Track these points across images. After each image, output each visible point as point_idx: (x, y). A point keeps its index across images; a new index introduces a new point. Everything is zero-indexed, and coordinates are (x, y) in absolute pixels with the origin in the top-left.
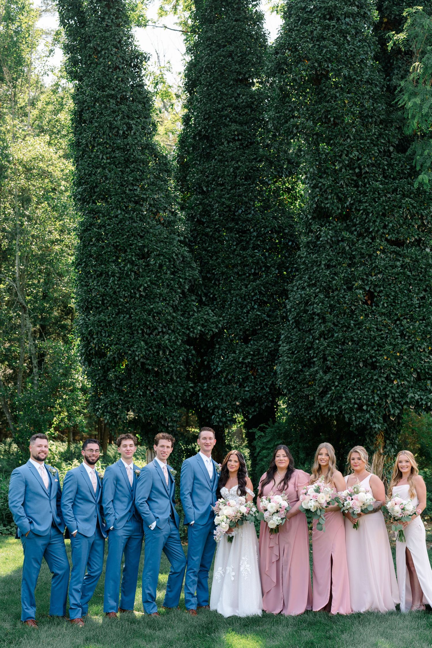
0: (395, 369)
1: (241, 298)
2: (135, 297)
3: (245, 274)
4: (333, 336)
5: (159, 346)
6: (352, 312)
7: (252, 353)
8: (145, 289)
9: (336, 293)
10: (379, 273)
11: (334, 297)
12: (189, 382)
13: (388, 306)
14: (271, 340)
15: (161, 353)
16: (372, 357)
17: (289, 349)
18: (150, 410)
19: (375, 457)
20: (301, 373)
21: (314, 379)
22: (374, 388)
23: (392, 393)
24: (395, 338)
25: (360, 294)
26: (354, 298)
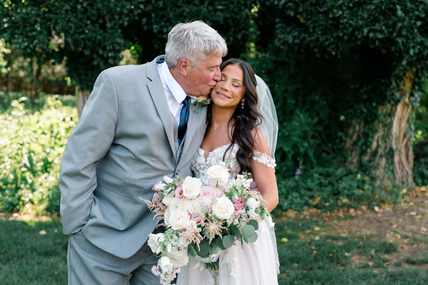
18: (83, 32)
19: (399, 108)
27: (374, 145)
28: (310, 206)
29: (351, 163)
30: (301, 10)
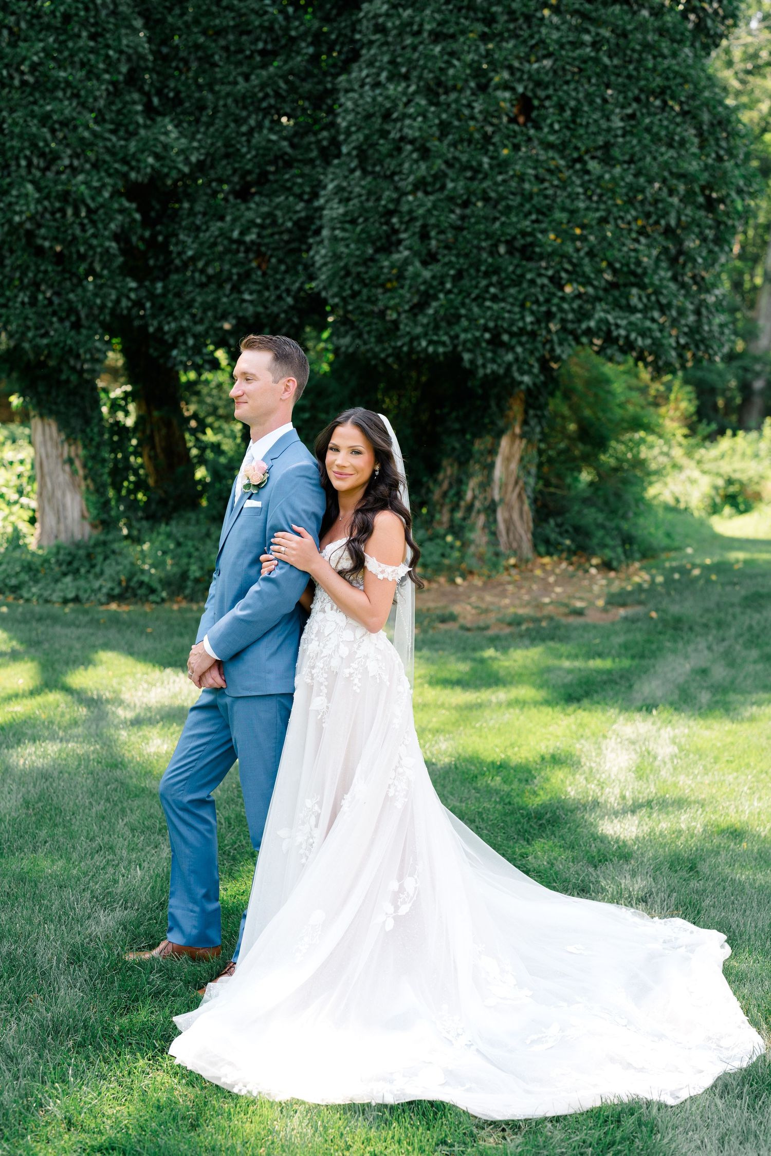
0: (570, 262)
1: (236, 101)
2: (11, 86)
3: (241, 51)
4: (443, 187)
5: (65, 197)
6: (487, 138)
7: (259, 221)
8: (34, 68)
9: (453, 96)
10: (545, 57)
11: (449, 105)
12: (128, 279)
13: (560, 130)
14: (300, 197)
15: (70, 211)
16: (524, 234)
17: (345, 214)
18: (46, 334)
19: (505, 442)
20: (371, 264)
21: (400, 277)
22: (525, 299)
23: (561, 310)
24: (573, 197)
25: (504, 100)
26: (492, 109)
27: (469, 496)
29: (440, 522)
30: (350, 308)
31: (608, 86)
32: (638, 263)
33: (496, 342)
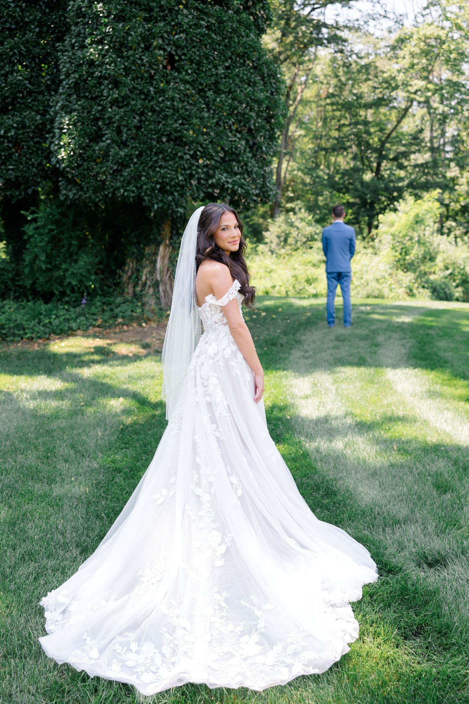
0: (202, 146)
4: (128, 104)
6: (152, 77)
7: (15, 125)
9: (131, 52)
10: (181, 32)
11: (128, 57)
13: (191, 73)
14: (38, 112)
16: (176, 131)
19: (161, 248)
20: (87, 149)
21: (106, 155)
22: (178, 167)
23: (198, 173)
24: (201, 110)
25: (160, 55)
26: (153, 61)
27: (144, 278)
28: (94, 326)
29: (128, 293)
31: (215, 50)
32: (236, 148)
33: (162, 190)
